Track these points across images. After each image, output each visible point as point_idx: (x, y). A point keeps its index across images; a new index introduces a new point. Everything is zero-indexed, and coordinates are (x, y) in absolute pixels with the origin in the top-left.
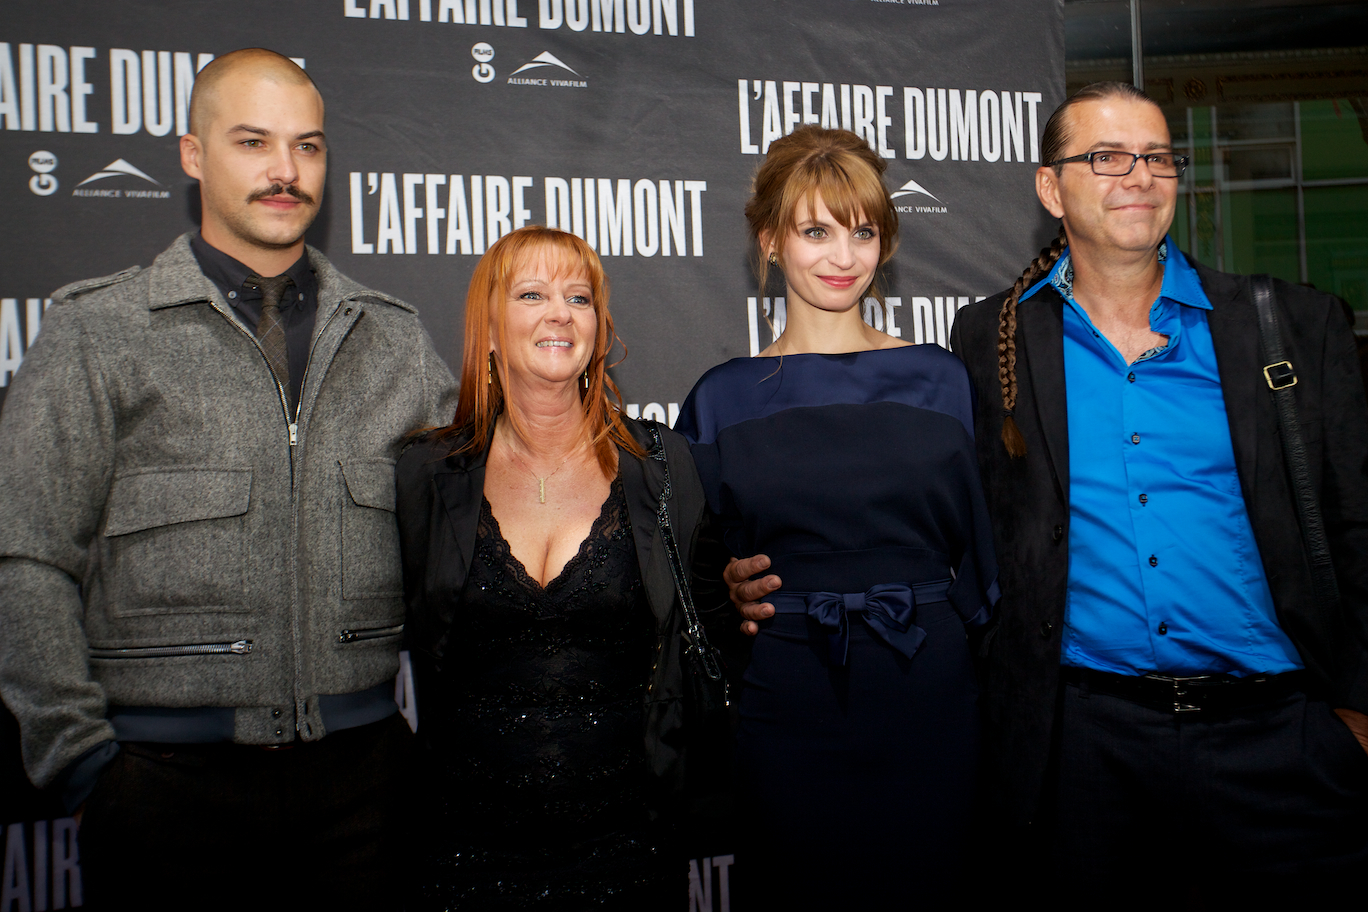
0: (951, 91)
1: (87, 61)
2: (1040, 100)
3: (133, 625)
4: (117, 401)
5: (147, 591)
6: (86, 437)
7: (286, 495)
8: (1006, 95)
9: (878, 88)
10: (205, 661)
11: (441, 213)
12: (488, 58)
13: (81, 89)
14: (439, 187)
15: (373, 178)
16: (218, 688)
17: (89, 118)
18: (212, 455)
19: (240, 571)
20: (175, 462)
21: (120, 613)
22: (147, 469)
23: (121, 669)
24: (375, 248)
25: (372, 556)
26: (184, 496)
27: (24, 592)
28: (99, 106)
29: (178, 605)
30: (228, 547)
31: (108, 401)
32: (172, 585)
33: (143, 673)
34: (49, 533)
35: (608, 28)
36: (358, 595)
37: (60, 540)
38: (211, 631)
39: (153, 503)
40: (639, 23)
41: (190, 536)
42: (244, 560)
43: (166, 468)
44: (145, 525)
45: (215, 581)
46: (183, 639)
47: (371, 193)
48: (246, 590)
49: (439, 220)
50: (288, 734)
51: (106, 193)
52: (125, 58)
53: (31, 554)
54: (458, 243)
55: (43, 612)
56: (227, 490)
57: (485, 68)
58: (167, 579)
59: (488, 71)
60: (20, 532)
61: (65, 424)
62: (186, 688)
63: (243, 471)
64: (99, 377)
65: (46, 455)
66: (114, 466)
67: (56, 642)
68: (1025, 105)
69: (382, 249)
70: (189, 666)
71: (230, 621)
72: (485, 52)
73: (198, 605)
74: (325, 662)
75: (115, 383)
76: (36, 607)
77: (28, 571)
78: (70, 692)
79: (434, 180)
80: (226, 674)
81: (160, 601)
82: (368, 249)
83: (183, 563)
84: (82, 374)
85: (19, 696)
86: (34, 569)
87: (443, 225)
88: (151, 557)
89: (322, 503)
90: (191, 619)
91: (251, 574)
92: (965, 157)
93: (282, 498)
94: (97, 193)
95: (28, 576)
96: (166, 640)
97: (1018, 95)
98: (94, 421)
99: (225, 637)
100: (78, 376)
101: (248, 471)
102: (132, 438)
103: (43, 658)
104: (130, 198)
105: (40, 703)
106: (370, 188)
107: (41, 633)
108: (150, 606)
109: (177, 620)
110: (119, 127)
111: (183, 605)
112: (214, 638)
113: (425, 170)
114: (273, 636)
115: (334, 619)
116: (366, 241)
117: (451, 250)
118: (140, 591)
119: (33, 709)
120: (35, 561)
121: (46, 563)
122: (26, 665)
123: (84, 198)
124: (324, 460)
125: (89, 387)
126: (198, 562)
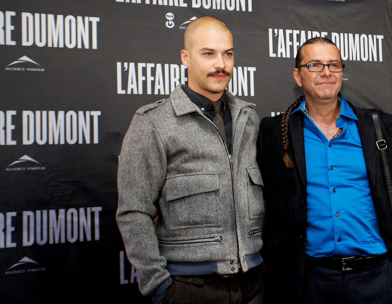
0: (349, 34)
1: (12, 17)
2: (383, 38)
3: (177, 232)
4: (168, 152)
5: (183, 220)
6: (157, 166)
7: (230, 182)
8: (370, 36)
9: (322, 32)
10: (206, 245)
11: (152, 79)
12: (172, 19)
13: (10, 28)
14: (152, 68)
15: (126, 64)
16: (211, 255)
17: (13, 39)
18: (204, 169)
19: (217, 211)
20: (190, 172)
21: (172, 229)
22: (179, 175)
23: (173, 249)
24: (126, 92)
25: (257, 203)
26: (195, 185)
27: (138, 224)
28: (17, 35)
29: (195, 225)
30: (212, 202)
31: (165, 152)
32: (193, 217)
33: (182, 250)
34: (146, 202)
35: (219, 8)
36: (253, 217)
37: (150, 204)
38: (207, 233)
39: (183, 187)
40: (231, 6)
41: (198, 199)
42: (218, 207)
43: (187, 174)
44: (181, 196)
45: (209, 215)
46: (197, 237)
47: (125, 70)
48: (219, 218)
49: (152, 81)
50: (236, 270)
51: (19, 69)
52: (28, 16)
53: (140, 210)
54: (159, 90)
55: (145, 231)
56: (211, 181)
57: (171, 22)
58: (191, 215)
59: (172, 23)
60: (135, 202)
61: (150, 161)
62: (199, 255)
63: (215, 174)
64: (162, 143)
65: (143, 173)
66: (167, 174)
67: (150, 242)
68: (377, 40)
69: (129, 92)
70: (200, 247)
71: (214, 229)
72: (171, 16)
73: (202, 224)
74: (246, 243)
75: (167, 145)
76: (143, 229)
77: (139, 216)
78: (156, 260)
79: (150, 66)
80: (214, 249)
81: (189, 223)
82: (123, 92)
83: (196, 209)
84: (155, 142)
85: (137, 262)
86: (141, 215)
87: (153, 83)
88: (184, 207)
89: (242, 184)
90: (199, 230)
91: (220, 212)
92: (354, 59)
93: (229, 183)
94: (15, 69)
95: (139, 218)
96: (190, 238)
97: (375, 36)
98: (159, 159)
99: (212, 235)
100: (153, 143)
101: (217, 174)
102: (173, 164)
103: (146, 248)
104: (29, 71)
105: (145, 265)
106: (125, 68)
107: (145, 239)
108: (184, 225)
109: (194, 230)
110: (25, 43)
111: (196, 224)
112: (208, 236)
113: (146, 62)
114: (229, 234)
115: (247, 226)
116: (123, 89)
117: (156, 93)
118: (180, 220)
119: (144, 267)
120: (142, 212)
121: (145, 213)
122: (140, 251)
123: (10, 71)
124: (241, 168)
125: (157, 147)
126: (202, 208)
